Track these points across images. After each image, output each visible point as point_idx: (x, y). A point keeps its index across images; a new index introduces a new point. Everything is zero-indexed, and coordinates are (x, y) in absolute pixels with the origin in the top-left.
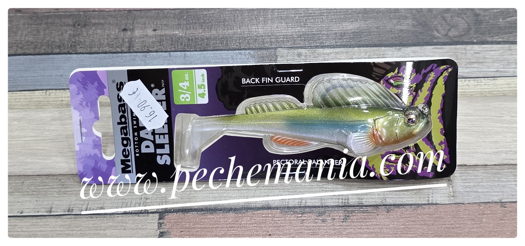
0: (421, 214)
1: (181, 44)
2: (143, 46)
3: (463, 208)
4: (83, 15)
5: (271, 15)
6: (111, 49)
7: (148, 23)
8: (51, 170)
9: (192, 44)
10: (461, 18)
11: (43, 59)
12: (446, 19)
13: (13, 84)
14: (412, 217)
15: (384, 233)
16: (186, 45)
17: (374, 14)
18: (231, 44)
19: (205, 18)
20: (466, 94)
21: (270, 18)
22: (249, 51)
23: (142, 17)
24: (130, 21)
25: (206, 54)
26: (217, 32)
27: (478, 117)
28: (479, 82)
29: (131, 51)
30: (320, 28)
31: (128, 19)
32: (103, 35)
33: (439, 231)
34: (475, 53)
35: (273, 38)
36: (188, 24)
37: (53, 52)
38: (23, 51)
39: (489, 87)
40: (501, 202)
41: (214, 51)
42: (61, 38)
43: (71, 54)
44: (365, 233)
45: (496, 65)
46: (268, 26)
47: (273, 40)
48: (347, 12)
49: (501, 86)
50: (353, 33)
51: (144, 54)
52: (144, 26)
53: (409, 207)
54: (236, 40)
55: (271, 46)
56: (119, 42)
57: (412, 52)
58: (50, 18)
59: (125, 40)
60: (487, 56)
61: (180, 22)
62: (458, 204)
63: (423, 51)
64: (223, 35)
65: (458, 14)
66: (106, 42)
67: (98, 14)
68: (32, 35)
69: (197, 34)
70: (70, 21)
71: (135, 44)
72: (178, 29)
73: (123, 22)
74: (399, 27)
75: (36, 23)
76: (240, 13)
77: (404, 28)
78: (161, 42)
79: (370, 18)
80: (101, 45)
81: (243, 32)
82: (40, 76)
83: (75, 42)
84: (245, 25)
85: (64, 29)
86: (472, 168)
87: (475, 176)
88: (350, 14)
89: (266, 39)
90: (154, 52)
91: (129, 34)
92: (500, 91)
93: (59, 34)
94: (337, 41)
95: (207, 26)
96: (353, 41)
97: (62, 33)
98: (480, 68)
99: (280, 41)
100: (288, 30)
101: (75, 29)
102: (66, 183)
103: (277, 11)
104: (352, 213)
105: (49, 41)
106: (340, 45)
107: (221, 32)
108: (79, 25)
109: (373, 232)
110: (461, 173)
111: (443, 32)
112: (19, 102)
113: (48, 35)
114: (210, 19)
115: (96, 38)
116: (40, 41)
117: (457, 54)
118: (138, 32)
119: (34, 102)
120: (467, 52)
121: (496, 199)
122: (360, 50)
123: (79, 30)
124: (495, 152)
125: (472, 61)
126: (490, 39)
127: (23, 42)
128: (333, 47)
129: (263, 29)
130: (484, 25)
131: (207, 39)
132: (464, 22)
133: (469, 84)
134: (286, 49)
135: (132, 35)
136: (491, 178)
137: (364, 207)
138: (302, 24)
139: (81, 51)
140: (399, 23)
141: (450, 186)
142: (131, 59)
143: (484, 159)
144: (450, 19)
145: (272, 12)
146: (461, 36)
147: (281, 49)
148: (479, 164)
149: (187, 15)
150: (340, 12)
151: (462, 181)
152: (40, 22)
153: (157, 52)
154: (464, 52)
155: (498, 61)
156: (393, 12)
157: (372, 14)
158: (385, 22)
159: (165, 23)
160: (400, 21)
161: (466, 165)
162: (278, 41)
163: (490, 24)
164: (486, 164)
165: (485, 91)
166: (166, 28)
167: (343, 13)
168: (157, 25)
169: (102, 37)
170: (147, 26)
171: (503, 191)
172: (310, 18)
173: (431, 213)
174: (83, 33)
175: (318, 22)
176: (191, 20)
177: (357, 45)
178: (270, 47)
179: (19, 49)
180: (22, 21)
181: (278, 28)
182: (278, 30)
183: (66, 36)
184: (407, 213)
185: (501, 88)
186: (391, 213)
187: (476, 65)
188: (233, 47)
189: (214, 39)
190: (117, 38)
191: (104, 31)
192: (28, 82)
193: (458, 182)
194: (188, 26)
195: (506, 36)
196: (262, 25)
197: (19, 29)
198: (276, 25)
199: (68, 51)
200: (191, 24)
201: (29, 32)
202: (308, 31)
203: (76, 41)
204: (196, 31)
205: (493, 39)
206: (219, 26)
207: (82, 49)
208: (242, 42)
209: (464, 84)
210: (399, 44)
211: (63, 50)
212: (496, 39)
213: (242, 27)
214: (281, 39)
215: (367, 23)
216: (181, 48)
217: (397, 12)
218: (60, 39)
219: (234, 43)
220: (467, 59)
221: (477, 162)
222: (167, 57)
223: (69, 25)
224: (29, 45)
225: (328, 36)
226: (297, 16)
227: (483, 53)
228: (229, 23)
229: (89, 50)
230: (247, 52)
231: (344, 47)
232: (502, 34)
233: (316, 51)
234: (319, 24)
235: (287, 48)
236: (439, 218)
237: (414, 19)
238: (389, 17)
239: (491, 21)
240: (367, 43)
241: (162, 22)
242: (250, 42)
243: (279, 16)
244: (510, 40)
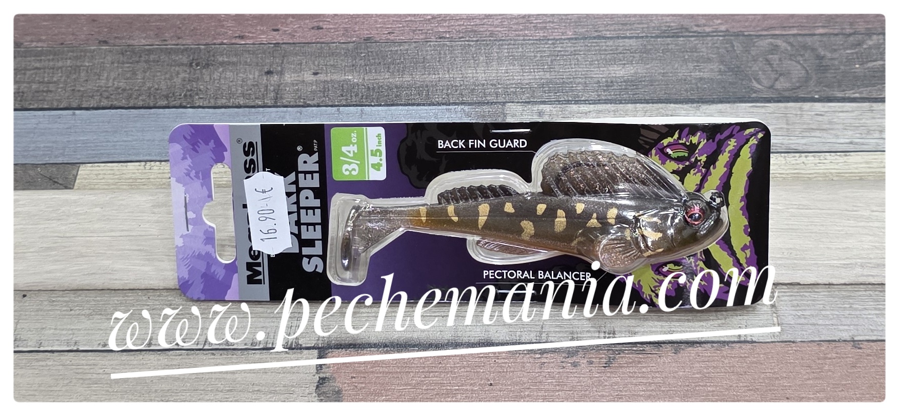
0: (727, 356)
1: (357, 95)
2: (297, 97)
3: (794, 348)
4: (205, 49)
5: (497, 53)
6: (247, 101)
7: (306, 63)
8: (151, 282)
9: (373, 95)
10: (796, 62)
11: (142, 115)
12: (772, 62)
13: (94, 152)
14: (714, 361)
15: (669, 384)
16: (364, 97)
17: (659, 54)
18: (434, 95)
19: (394, 56)
20: (801, 177)
21: (495, 58)
22: (463, 107)
23: (296, 54)
24: (277, 60)
25: (395, 110)
26: (412, 77)
27: (819, 211)
28: (822, 158)
29: (279, 104)
30: (574, 73)
31: (274, 57)
32: (235, 80)
33: (755, 382)
34: (817, 115)
35: (500, 88)
36: (368, 65)
37: (157, 105)
38: (110, 103)
39: (836, 167)
40: (854, 341)
41: (407, 106)
42: (169, 84)
43: (185, 107)
44: (639, 385)
45: (850, 133)
46: (492, 70)
47: (500, 90)
48: (617, 49)
49: (855, 166)
50: (625, 82)
51: (299, 109)
52: (299, 67)
53: (709, 345)
54: (443, 90)
55: (497, 99)
56: (260, 91)
57: (718, 112)
58: (153, 54)
59: (269, 87)
60: (835, 120)
61: (356, 62)
62: (786, 342)
63: (734, 111)
64: (422, 82)
65: (791, 55)
66: (240, 91)
67: (228, 49)
68: (125, 79)
69: (381, 81)
70: (185, 60)
71: (284, 94)
72: (351, 71)
73: (268, 61)
74: (698, 74)
75: (131, 61)
76: (449, 50)
77: (706, 75)
78: (324, 90)
79: (653, 59)
80: (231, 95)
81: (453, 77)
82: (136, 140)
83: (191, 90)
84: (457, 68)
85: (175, 70)
86: (809, 288)
87: (813, 300)
88: (620, 53)
89: (488, 89)
90: (315, 106)
91: (275, 79)
92: (855, 173)
93: (165, 79)
94: (600, 93)
95: (397, 68)
96: (625, 94)
97: (171, 76)
98: (825, 138)
99: (512, 92)
100: (523, 76)
101: (192, 70)
102: (174, 302)
103: (506, 47)
104: (619, 354)
105: (151, 87)
106: (605, 100)
107: (419, 77)
108: (197, 65)
109: (652, 383)
110: (791, 296)
111: (766, 83)
112: (104, 178)
113: (149, 79)
114: (402, 58)
115: (224, 84)
116: (137, 88)
117: (788, 115)
118: (289, 76)
119: (126, 179)
120: (804, 113)
121: (846, 336)
122: (636, 108)
123: (198, 72)
124: (844, 264)
125: (812, 126)
126: (840, 95)
127: (110, 89)
128: (595, 102)
129: (485, 73)
130: (832, 73)
131: (396, 87)
132: (799, 67)
133: (806, 162)
134: (520, 104)
135: (280, 81)
136: (838, 304)
137: (638, 345)
138: (546, 67)
139: (201, 104)
140: (697, 68)
141: (775, 315)
142: (278, 116)
143: (828, 275)
144: (777, 62)
145: (499, 49)
146: (795, 89)
147: (513, 104)
148: (820, 282)
149: (366, 51)
150: (605, 50)
151: (793, 308)
152: (137, 59)
153: (319, 106)
154: (799, 113)
155: (853, 128)
156: (688, 50)
157: (656, 54)
158: (676, 66)
159: (332, 63)
160: (699, 65)
161: (799, 284)
162: (507, 92)
163: (841, 71)
164: (831, 282)
165: (831, 173)
166: (332, 71)
167: (611, 52)
168: (319, 65)
169: (234, 83)
170: (303, 67)
171: (857, 323)
172: (558, 58)
173: (743, 355)
174: (204, 76)
175: (570, 65)
176: (373, 59)
177: (632, 100)
178: (494, 101)
179: (103, 100)
180: (109, 58)
181: (507, 73)
182: (508, 76)
183: (178, 81)
184: (706, 355)
185: (856, 168)
186: (680, 355)
187: (817, 134)
188: (437, 100)
189: (407, 88)
190: (257, 85)
191: (237, 75)
192: (117, 149)
193: (786, 310)
194: (367, 68)
195: (866, 90)
196: (483, 69)
197: (103, 70)
198: (504, 68)
199: (181, 103)
200: (372, 65)
201: (119, 75)
202: (554, 77)
203: (193, 89)
204: (380, 75)
205: (845, 94)
206: (416, 69)
207: (202, 100)
208: (451, 93)
209: (798, 162)
210: (697, 100)
211: (173, 101)
212: (849, 94)
213: (453, 70)
214: (512, 90)
215: (648, 66)
216: (356, 101)
217: (696, 52)
218: (167, 86)
219: (438, 95)
220: (804, 124)
221: (816, 279)
222: (334, 114)
223: (182, 64)
224: (119, 94)
225: (586, 87)
226: (539, 55)
227: (829, 115)
228: (431, 64)
229: (212, 103)
230: (459, 108)
231: (611, 104)
232: (859, 87)
233: (567, 109)
234: (572, 68)
235: (521, 102)
236: (756, 363)
237: (722, 62)
238: (682, 59)
239: (842, 67)
240: (647, 98)
241: (327, 61)
242: (463, 93)
243: (510, 54)
244: (872, 97)
